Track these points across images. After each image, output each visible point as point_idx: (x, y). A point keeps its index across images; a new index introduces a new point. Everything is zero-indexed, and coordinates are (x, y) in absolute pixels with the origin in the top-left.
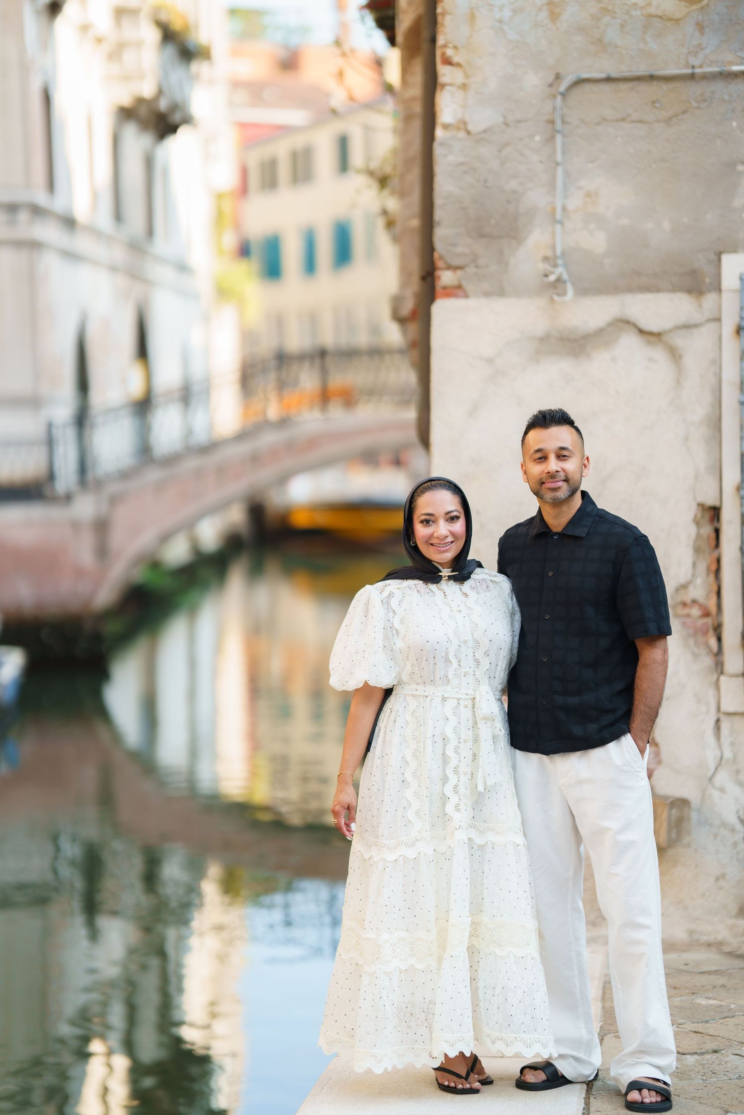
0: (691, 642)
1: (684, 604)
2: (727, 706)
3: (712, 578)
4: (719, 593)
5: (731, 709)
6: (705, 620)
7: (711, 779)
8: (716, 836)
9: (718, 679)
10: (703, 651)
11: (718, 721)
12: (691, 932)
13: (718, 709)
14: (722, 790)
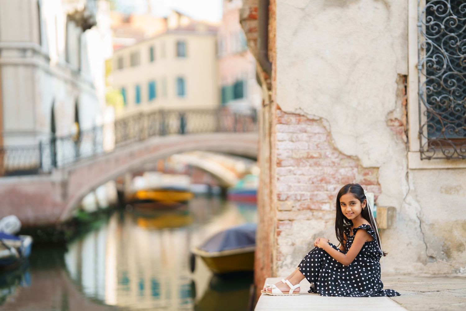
0: (395, 137)
1: (391, 120)
2: (411, 166)
3: (404, 108)
4: (407, 115)
5: (414, 167)
6: (401, 127)
7: (404, 199)
8: (407, 225)
9: (407, 154)
10: (400, 142)
11: (407, 173)
12: (396, 269)
13: (408, 168)
14: (410, 204)
